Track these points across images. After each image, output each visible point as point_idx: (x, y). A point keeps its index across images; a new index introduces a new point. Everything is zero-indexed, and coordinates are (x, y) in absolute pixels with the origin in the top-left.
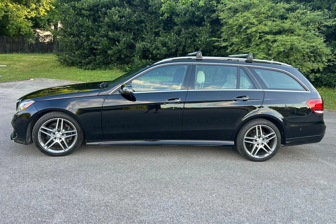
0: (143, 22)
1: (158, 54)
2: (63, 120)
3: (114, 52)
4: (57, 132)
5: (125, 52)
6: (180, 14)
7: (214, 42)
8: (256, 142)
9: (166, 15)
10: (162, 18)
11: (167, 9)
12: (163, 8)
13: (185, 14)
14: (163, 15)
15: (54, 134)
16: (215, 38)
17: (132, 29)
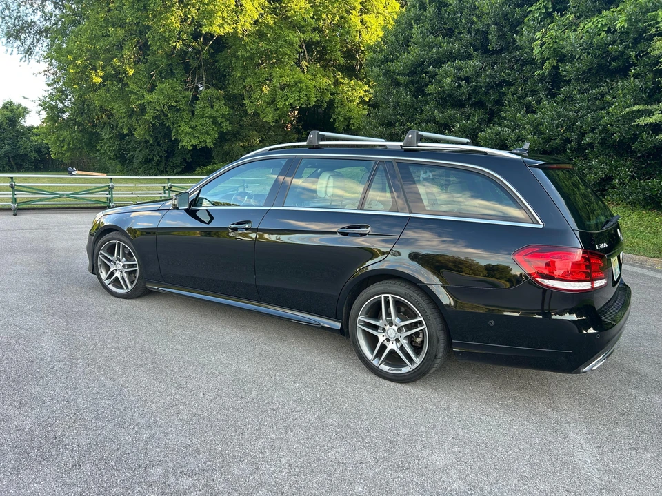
2: (122, 244)
4: (118, 262)
8: (384, 334)
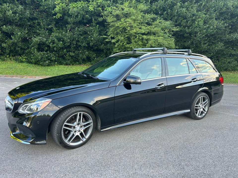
0: (35, 19)
1: (54, 47)
2: (83, 113)
3: (8, 45)
4: (77, 126)
5: (20, 44)
6: (72, 15)
7: (105, 39)
9: (59, 15)
10: (55, 17)
11: (60, 10)
12: (57, 9)
13: (77, 16)
14: (55, 14)
15: (74, 127)
16: (105, 36)
17: (24, 25)
